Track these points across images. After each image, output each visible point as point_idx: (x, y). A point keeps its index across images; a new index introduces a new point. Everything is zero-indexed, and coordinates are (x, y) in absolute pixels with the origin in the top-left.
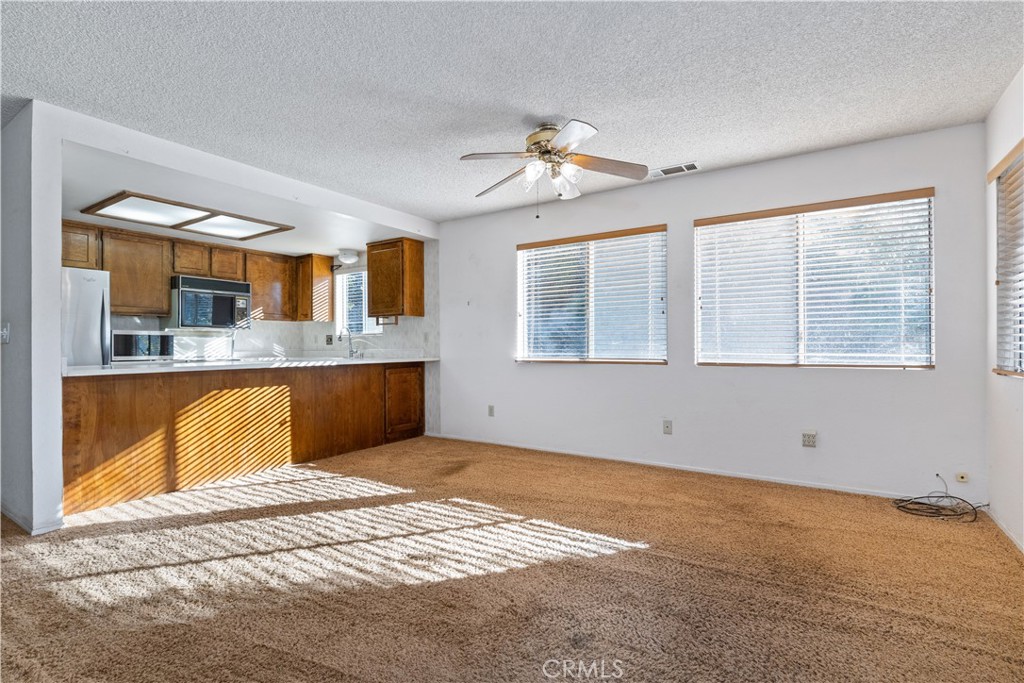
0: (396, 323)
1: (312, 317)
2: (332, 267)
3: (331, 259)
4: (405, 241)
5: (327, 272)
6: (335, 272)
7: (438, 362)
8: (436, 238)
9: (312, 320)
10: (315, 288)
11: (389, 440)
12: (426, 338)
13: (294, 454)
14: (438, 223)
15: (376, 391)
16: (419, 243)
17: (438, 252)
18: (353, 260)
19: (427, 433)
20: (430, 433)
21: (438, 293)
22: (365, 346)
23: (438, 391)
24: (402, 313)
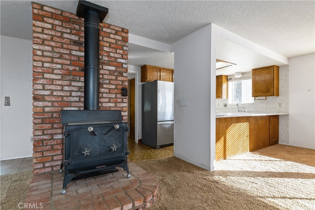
0: (266, 99)
1: (222, 97)
2: (227, 79)
3: (227, 76)
4: (275, 67)
5: (226, 81)
6: (228, 81)
7: (288, 114)
8: (288, 64)
9: (222, 98)
10: (223, 87)
11: (271, 145)
12: (280, 105)
13: (250, 148)
14: (289, 59)
15: (267, 125)
16: (278, 67)
17: (288, 70)
18: (240, 76)
19: (280, 143)
20: (282, 143)
21: (288, 87)
22: (244, 108)
23: (288, 126)
24: (273, 95)
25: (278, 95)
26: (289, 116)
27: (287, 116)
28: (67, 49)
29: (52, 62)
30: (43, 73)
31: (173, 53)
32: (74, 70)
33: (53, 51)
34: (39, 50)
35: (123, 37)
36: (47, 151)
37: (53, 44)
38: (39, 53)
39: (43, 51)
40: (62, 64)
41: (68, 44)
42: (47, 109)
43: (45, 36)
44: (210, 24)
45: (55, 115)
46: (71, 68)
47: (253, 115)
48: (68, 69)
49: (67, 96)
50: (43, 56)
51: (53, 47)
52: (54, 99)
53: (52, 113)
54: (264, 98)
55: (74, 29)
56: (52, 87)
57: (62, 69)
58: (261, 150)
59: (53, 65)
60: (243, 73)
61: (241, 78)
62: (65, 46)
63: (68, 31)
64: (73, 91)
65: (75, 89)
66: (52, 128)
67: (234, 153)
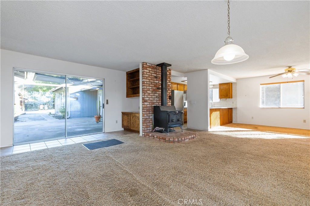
4: (230, 83)
8: (236, 82)
11: (229, 123)
12: (233, 103)
13: (220, 124)
14: (237, 79)
15: (228, 113)
16: (232, 83)
17: (236, 85)
18: (212, 87)
19: (233, 122)
20: (234, 123)
21: (237, 94)
22: (214, 104)
23: (237, 114)
24: (230, 98)
25: (232, 98)
26: (237, 109)
27: (236, 108)
28: (153, 80)
29: (149, 86)
30: (147, 91)
31: (186, 78)
32: (155, 89)
33: (149, 82)
34: (146, 81)
35: (169, 73)
36: (148, 123)
37: (149, 78)
38: (146, 83)
39: (147, 82)
40: (152, 87)
41: (153, 78)
42: (148, 106)
43: (147, 75)
44: (207, 69)
45: (150, 108)
46: (154, 88)
47: (222, 108)
48: (153, 89)
49: (153, 100)
50: (147, 84)
51: (149, 80)
52: (150, 101)
53: (149, 107)
54: (225, 99)
55: (155, 71)
56: (149, 96)
57: (152, 89)
58: (225, 125)
59: (150, 87)
60: (213, 85)
61: (213, 88)
62: (153, 79)
63: (153, 72)
64: (155, 98)
65: (156, 97)
66: (149, 114)
67: (215, 125)
